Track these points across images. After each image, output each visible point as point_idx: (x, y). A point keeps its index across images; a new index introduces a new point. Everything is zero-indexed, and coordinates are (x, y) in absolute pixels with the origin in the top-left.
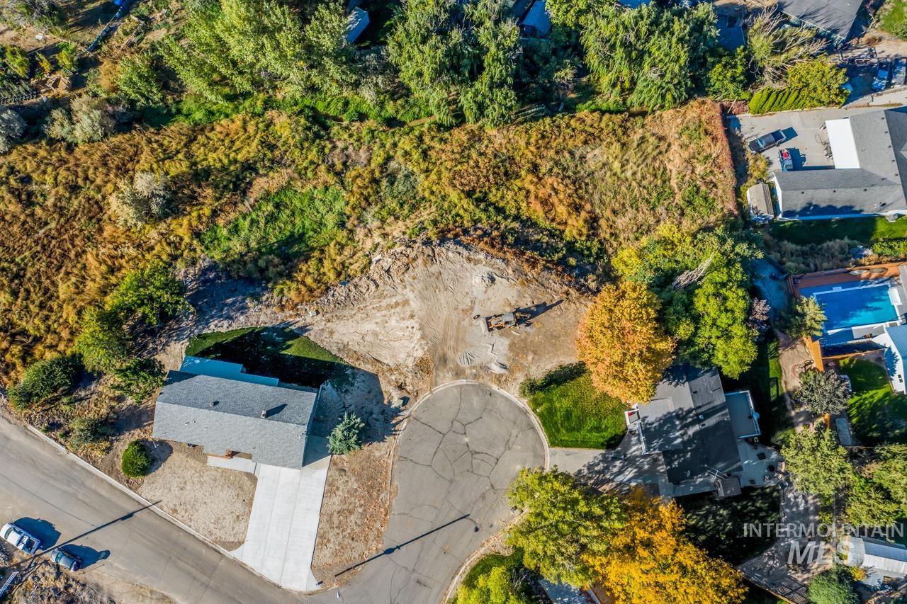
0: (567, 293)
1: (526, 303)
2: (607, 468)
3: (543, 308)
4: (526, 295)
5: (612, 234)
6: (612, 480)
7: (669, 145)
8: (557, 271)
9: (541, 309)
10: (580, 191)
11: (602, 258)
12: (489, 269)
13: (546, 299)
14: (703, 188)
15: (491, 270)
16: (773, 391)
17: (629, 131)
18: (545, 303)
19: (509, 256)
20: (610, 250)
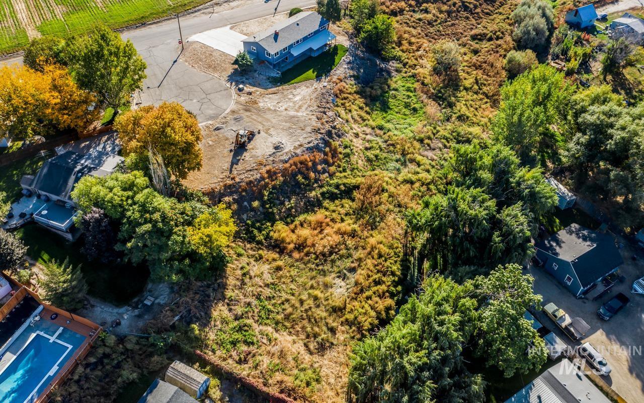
0: (233, 179)
1: (247, 155)
2: (113, 144)
3: (234, 162)
4: (251, 159)
5: (261, 257)
6: (104, 143)
7: (311, 353)
8: (254, 186)
9: (235, 161)
10: (314, 256)
11: (246, 234)
12: (286, 150)
13: (240, 167)
14: (244, 348)
15: (285, 151)
16: (46, 257)
17: (348, 327)
18: (237, 164)
19: (287, 165)
20: (248, 246)
